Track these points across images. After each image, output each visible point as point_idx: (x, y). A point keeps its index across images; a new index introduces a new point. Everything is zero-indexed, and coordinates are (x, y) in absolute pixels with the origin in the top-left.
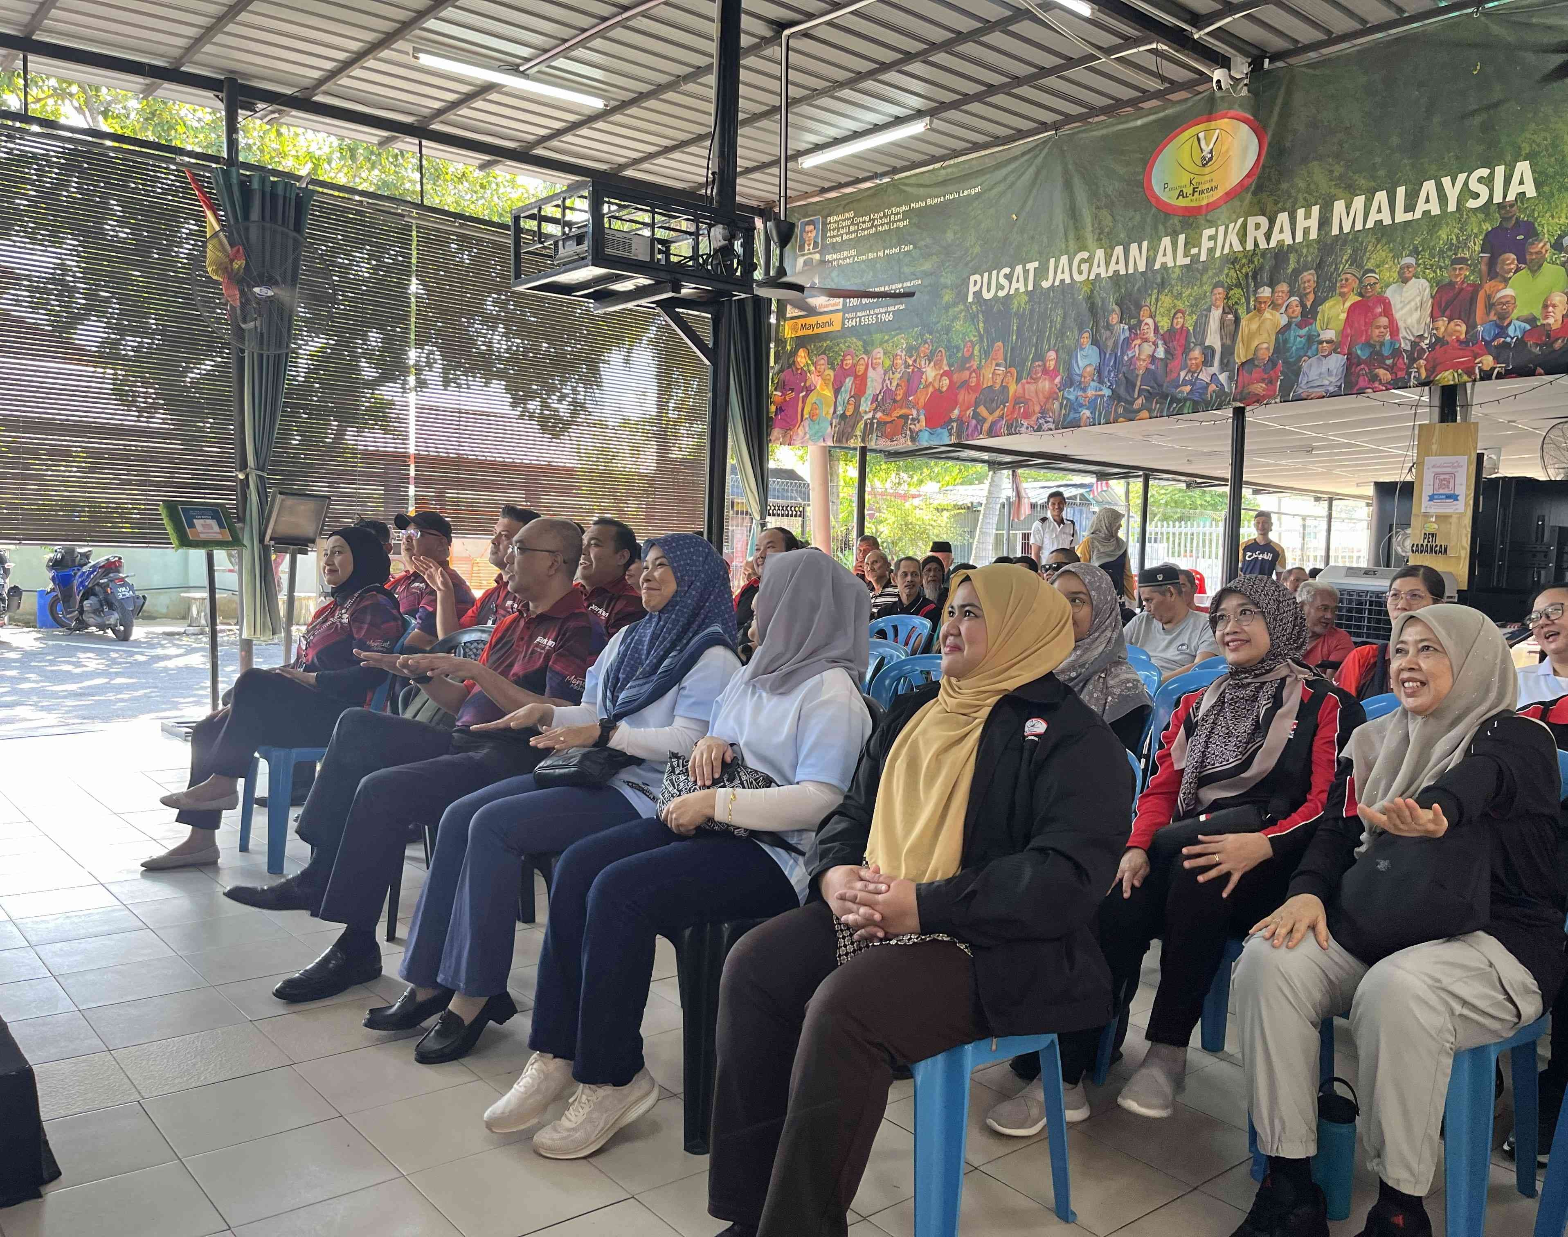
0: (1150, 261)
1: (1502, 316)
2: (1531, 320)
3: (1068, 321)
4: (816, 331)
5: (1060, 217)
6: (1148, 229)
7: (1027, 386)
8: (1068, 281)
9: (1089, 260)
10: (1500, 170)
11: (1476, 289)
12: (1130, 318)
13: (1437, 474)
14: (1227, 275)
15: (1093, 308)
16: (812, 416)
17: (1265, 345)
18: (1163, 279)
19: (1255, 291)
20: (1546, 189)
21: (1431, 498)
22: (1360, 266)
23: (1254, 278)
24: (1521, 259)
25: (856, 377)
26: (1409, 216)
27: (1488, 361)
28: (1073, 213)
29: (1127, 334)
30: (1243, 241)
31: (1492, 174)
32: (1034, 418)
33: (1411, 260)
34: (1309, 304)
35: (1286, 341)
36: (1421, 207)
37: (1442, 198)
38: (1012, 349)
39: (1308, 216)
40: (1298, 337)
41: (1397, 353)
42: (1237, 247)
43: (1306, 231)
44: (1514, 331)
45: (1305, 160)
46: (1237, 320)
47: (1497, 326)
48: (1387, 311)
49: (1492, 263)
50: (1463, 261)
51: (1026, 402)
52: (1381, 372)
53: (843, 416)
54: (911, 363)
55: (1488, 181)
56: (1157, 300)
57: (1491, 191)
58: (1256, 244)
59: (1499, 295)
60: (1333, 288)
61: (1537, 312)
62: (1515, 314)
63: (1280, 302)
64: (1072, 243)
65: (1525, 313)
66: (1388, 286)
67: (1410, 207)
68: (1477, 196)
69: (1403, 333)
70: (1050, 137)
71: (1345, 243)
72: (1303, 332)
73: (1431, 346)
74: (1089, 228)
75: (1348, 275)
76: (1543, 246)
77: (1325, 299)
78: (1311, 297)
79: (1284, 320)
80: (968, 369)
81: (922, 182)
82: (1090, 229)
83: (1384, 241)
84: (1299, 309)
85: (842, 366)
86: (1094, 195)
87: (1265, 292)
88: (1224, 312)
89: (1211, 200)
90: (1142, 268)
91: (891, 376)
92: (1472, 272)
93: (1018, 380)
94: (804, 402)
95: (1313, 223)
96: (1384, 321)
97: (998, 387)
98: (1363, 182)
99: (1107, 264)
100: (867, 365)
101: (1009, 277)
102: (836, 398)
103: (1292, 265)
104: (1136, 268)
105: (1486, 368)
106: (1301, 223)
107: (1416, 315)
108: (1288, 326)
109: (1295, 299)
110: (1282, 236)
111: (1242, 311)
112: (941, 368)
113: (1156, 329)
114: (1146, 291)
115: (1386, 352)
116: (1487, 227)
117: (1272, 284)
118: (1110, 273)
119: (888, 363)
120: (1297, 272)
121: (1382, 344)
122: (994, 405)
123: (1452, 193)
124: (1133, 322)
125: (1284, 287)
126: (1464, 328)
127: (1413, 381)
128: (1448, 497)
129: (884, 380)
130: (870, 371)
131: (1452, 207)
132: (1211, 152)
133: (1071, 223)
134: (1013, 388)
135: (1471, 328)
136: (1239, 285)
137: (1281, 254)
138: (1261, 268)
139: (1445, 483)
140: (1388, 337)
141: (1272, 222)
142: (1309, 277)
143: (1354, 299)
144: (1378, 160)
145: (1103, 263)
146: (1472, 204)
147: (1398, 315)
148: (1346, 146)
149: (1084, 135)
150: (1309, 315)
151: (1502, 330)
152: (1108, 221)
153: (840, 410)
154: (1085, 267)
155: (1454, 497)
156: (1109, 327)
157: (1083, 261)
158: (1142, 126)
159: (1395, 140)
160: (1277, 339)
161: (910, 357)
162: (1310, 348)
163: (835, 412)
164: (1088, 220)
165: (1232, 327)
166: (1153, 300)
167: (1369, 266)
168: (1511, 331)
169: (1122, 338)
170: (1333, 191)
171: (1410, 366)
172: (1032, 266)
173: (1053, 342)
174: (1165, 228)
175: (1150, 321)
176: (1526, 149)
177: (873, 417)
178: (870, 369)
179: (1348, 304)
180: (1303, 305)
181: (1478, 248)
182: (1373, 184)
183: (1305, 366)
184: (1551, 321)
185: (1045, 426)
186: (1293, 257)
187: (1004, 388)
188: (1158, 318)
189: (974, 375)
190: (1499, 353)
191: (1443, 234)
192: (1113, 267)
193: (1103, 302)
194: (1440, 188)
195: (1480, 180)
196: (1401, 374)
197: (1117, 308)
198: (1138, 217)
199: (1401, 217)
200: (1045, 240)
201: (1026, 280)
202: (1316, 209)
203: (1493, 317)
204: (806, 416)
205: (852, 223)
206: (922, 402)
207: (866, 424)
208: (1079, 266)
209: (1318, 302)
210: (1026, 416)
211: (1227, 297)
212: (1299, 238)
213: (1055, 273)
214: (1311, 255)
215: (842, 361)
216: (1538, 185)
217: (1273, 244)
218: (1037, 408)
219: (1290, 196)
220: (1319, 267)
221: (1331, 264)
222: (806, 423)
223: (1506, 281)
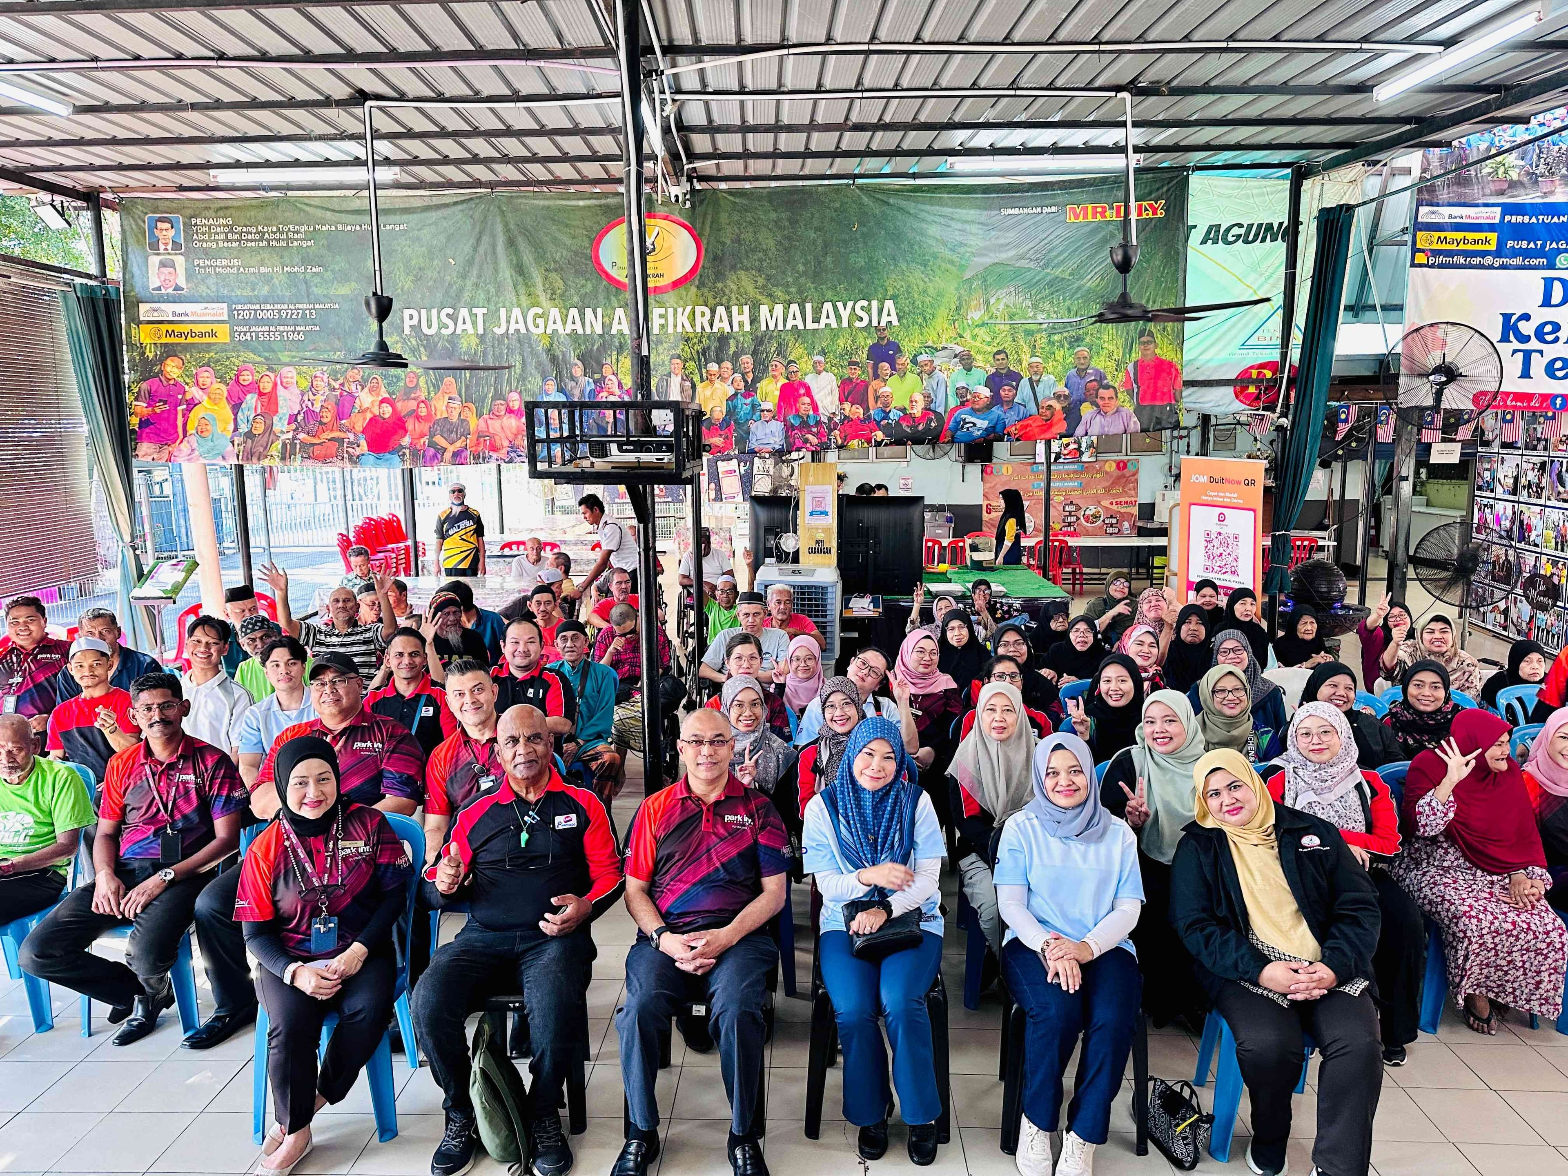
0: (607, 327)
1: (887, 405)
2: (903, 410)
3: (529, 368)
4: (190, 340)
5: (506, 273)
6: (601, 297)
7: (489, 422)
8: (523, 331)
9: (544, 315)
10: (875, 304)
11: (866, 385)
12: (594, 373)
13: (814, 498)
14: (683, 350)
15: (554, 359)
16: (200, 432)
17: (718, 409)
18: (620, 343)
19: (706, 365)
20: (905, 321)
21: (811, 514)
22: (785, 357)
23: (704, 354)
24: (893, 368)
25: (261, 394)
26: (816, 326)
27: (879, 435)
28: (520, 269)
29: (593, 386)
30: (693, 326)
31: (870, 305)
32: (504, 451)
33: (821, 359)
34: (750, 381)
35: (735, 407)
36: (824, 321)
37: (838, 317)
38: (467, 387)
39: (741, 313)
40: (743, 405)
41: (818, 423)
42: (689, 329)
43: (741, 324)
44: (894, 415)
45: (733, 268)
46: (694, 387)
47: (884, 411)
48: (808, 393)
49: (875, 368)
50: (856, 364)
51: (492, 437)
52: (810, 437)
53: (249, 435)
54: (337, 386)
55: (868, 310)
56: (618, 361)
57: (870, 317)
58: (703, 328)
59: (881, 391)
60: (766, 369)
61: (907, 405)
62: (893, 405)
63: (726, 376)
64: (523, 298)
65: (899, 405)
66: (806, 374)
67: (816, 320)
68: (861, 319)
69: (821, 410)
70: (486, 194)
71: (771, 338)
72: (749, 401)
73: (842, 421)
74: (540, 287)
75: (777, 364)
76: (904, 360)
77: (761, 379)
78: (751, 375)
79: (731, 391)
80: (414, 399)
81: (329, 206)
82: (542, 288)
83: (800, 341)
84: (743, 384)
85: (237, 381)
86: (540, 256)
87: (713, 367)
88: (683, 379)
89: (658, 285)
90: (599, 330)
91: (312, 397)
92: (863, 372)
93: (479, 415)
94: (185, 416)
95: (746, 318)
96: (807, 400)
97: (455, 419)
98: (780, 294)
99: (564, 323)
100: (275, 384)
101: (453, 318)
102: (236, 415)
103: (732, 349)
104: (593, 331)
105: (879, 440)
106: (736, 319)
107: (829, 399)
108: (735, 395)
109: (738, 376)
110: (721, 325)
111: (697, 378)
112: (378, 395)
113: (620, 386)
114: (606, 352)
115: (812, 423)
116: (870, 342)
117: (719, 362)
118: (568, 331)
119: (305, 384)
120: (737, 355)
121: (808, 416)
122: (454, 435)
123: (845, 315)
124: (597, 376)
125: (727, 365)
126: (861, 411)
127: (833, 445)
128: (822, 513)
129: (302, 401)
130: (281, 391)
131: (845, 324)
132: (653, 244)
133: (520, 279)
134: (473, 422)
135: (867, 409)
136: (692, 359)
137: (723, 340)
138: (709, 348)
139: (819, 503)
140: (811, 412)
141: (713, 312)
142: (747, 360)
143: (783, 381)
144: (790, 279)
145: (559, 320)
146: (858, 324)
147: (817, 397)
148: (765, 264)
149: (524, 201)
150: (750, 389)
151: (886, 416)
152: (560, 284)
153: (243, 428)
154: (540, 321)
155: (826, 514)
156: (573, 378)
157: (537, 316)
158: (584, 207)
159: (801, 268)
160: (728, 405)
161: (335, 380)
162: (754, 414)
163: (236, 429)
164: (538, 280)
165: (690, 392)
166: (614, 361)
167: (791, 358)
168: (891, 415)
169: (588, 389)
170: (759, 297)
171: (829, 434)
172: (480, 312)
173: (514, 385)
174: (618, 301)
175: (613, 378)
176: (891, 292)
177: (294, 438)
178: (279, 387)
179: (779, 385)
180: (746, 382)
181: (865, 356)
182: (787, 297)
183: (753, 426)
184: (915, 411)
185: (518, 459)
186: (732, 342)
187: (463, 421)
188: (620, 376)
189: (422, 405)
190: (887, 430)
191: (841, 342)
192: (569, 327)
193: (564, 355)
194: (835, 307)
195: (862, 308)
196: (825, 439)
197: (579, 363)
198: (589, 286)
199: (810, 325)
200: (492, 290)
201: (474, 323)
202: (746, 309)
203: (879, 405)
204: (191, 429)
205: (231, 231)
206: (359, 427)
207: (284, 445)
208: (534, 320)
209: (756, 380)
210: (494, 448)
211: (684, 368)
212: (736, 328)
213: (508, 322)
214: (748, 343)
215: (237, 376)
216: (900, 319)
217: (715, 329)
218: (506, 443)
219: (724, 294)
220: (754, 353)
221: (762, 353)
222: (193, 440)
223: (885, 381)
